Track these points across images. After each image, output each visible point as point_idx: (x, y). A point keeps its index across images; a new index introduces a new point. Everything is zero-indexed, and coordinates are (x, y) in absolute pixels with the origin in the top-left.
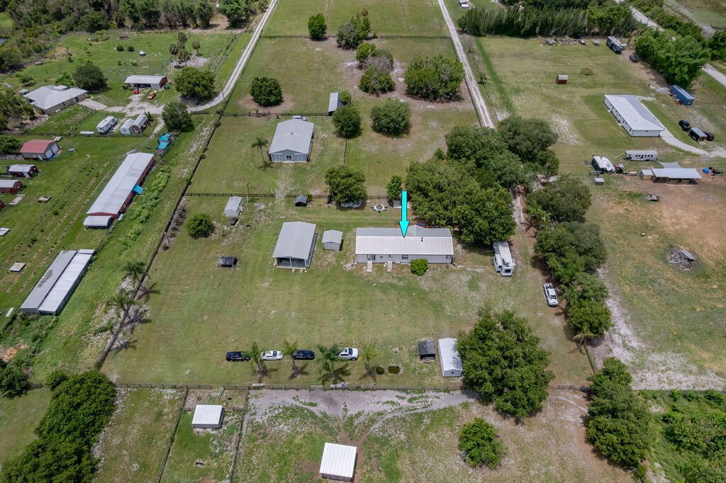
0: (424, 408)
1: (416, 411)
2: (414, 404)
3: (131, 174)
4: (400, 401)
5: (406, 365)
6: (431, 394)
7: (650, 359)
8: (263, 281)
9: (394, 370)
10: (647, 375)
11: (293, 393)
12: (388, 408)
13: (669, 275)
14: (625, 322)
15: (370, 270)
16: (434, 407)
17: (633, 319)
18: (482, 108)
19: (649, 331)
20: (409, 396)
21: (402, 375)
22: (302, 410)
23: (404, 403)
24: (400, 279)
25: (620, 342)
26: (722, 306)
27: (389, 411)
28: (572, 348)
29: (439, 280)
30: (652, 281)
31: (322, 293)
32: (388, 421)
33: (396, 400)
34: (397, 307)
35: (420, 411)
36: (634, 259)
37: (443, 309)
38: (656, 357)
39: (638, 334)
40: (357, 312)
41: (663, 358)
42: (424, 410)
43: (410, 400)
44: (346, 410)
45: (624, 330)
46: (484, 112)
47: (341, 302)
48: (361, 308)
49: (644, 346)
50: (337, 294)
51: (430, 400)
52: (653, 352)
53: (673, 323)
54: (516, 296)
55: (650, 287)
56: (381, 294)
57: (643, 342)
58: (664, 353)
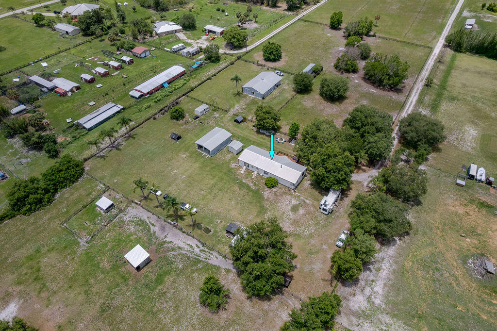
0: (204, 258)
1: (199, 258)
2: (201, 254)
3: (166, 75)
4: (196, 248)
5: (216, 232)
6: (215, 254)
7: (380, 316)
8: (184, 154)
9: (207, 231)
10: (366, 324)
11: (150, 214)
12: (187, 248)
13: (458, 273)
14: (385, 284)
15: (242, 172)
16: (210, 262)
17: (392, 286)
18: (411, 102)
19: (398, 300)
20: (203, 248)
21: (209, 235)
22: (147, 224)
23: (197, 250)
24: (255, 185)
25: (368, 294)
26: (486, 318)
27: (186, 250)
28: (327, 278)
29: (277, 196)
30: (437, 269)
31: (207, 173)
32: (181, 254)
33: (194, 246)
34: (240, 199)
35: (201, 259)
36: (436, 248)
37: (265, 213)
38: (386, 319)
39: (386, 297)
40: (216, 191)
41: (391, 322)
42: (203, 260)
43: (201, 251)
44: (166, 236)
45: (379, 288)
46: (410, 106)
47: (212, 182)
48: (220, 190)
49: (383, 306)
50: (214, 177)
51: (211, 256)
52: (387, 314)
53: (424, 305)
54: (319, 228)
55: (431, 272)
56: (237, 188)
57: (386, 304)
58: (395, 320)
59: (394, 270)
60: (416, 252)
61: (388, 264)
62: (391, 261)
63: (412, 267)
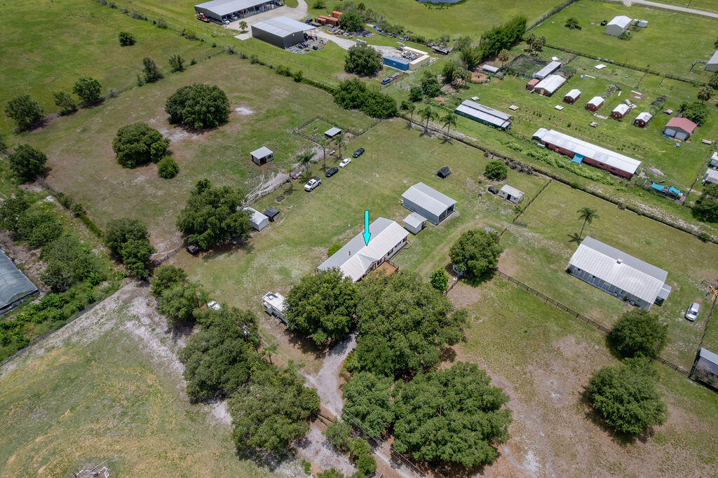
5: (277, 204)
7: (114, 321)
9: (280, 199)
10: (115, 305)
14: (142, 339)
17: (136, 348)
19: (118, 345)
21: (274, 200)
24: (339, 241)
25: (142, 320)
26: (37, 440)
30: (124, 414)
36: (152, 433)
38: (108, 326)
39: (128, 335)
40: (337, 207)
41: (103, 330)
45: (142, 332)
47: (354, 204)
49: (121, 328)
52: (112, 329)
53: (96, 372)
54: (247, 293)
55: (125, 403)
56: (338, 224)
57: (122, 331)
58: (102, 334)
59: (152, 358)
60: (162, 399)
61: (163, 354)
62: (165, 359)
63: (145, 381)
